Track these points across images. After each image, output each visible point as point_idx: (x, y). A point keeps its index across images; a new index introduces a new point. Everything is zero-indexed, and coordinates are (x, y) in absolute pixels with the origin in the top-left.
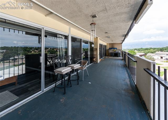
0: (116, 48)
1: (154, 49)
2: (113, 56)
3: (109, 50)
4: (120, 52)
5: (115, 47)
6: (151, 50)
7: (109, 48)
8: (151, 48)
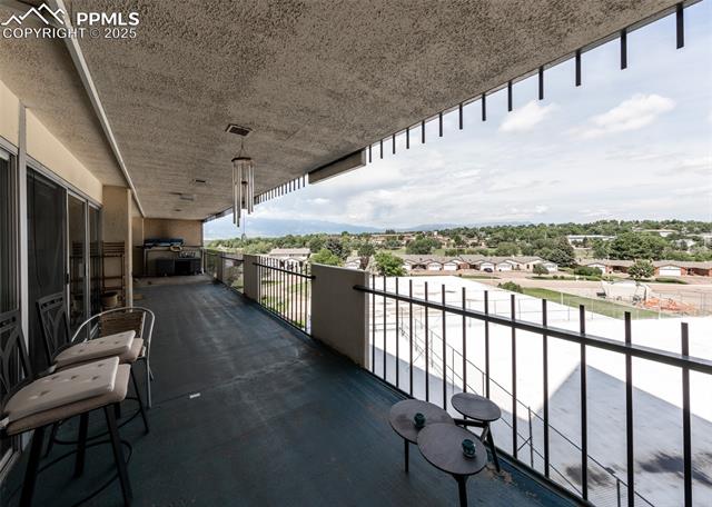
0: (181, 241)
1: (267, 241)
2: (170, 275)
3: (145, 247)
4: (198, 255)
5: (176, 233)
6: (261, 244)
7: (146, 241)
8: (259, 239)
